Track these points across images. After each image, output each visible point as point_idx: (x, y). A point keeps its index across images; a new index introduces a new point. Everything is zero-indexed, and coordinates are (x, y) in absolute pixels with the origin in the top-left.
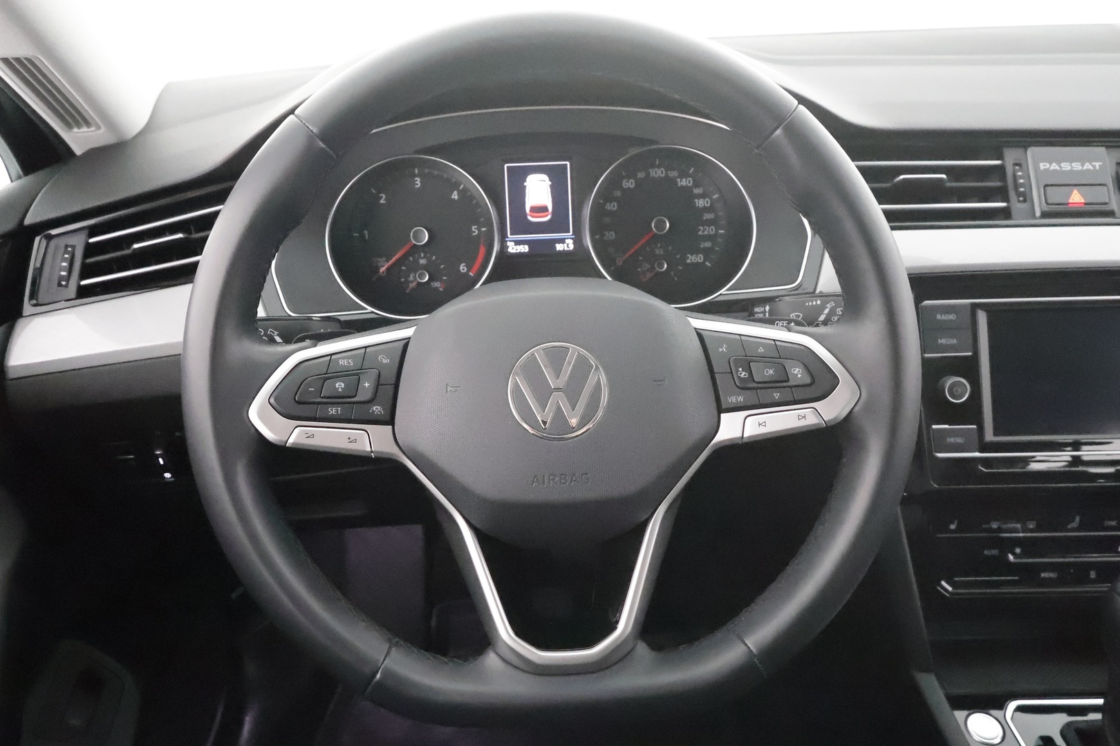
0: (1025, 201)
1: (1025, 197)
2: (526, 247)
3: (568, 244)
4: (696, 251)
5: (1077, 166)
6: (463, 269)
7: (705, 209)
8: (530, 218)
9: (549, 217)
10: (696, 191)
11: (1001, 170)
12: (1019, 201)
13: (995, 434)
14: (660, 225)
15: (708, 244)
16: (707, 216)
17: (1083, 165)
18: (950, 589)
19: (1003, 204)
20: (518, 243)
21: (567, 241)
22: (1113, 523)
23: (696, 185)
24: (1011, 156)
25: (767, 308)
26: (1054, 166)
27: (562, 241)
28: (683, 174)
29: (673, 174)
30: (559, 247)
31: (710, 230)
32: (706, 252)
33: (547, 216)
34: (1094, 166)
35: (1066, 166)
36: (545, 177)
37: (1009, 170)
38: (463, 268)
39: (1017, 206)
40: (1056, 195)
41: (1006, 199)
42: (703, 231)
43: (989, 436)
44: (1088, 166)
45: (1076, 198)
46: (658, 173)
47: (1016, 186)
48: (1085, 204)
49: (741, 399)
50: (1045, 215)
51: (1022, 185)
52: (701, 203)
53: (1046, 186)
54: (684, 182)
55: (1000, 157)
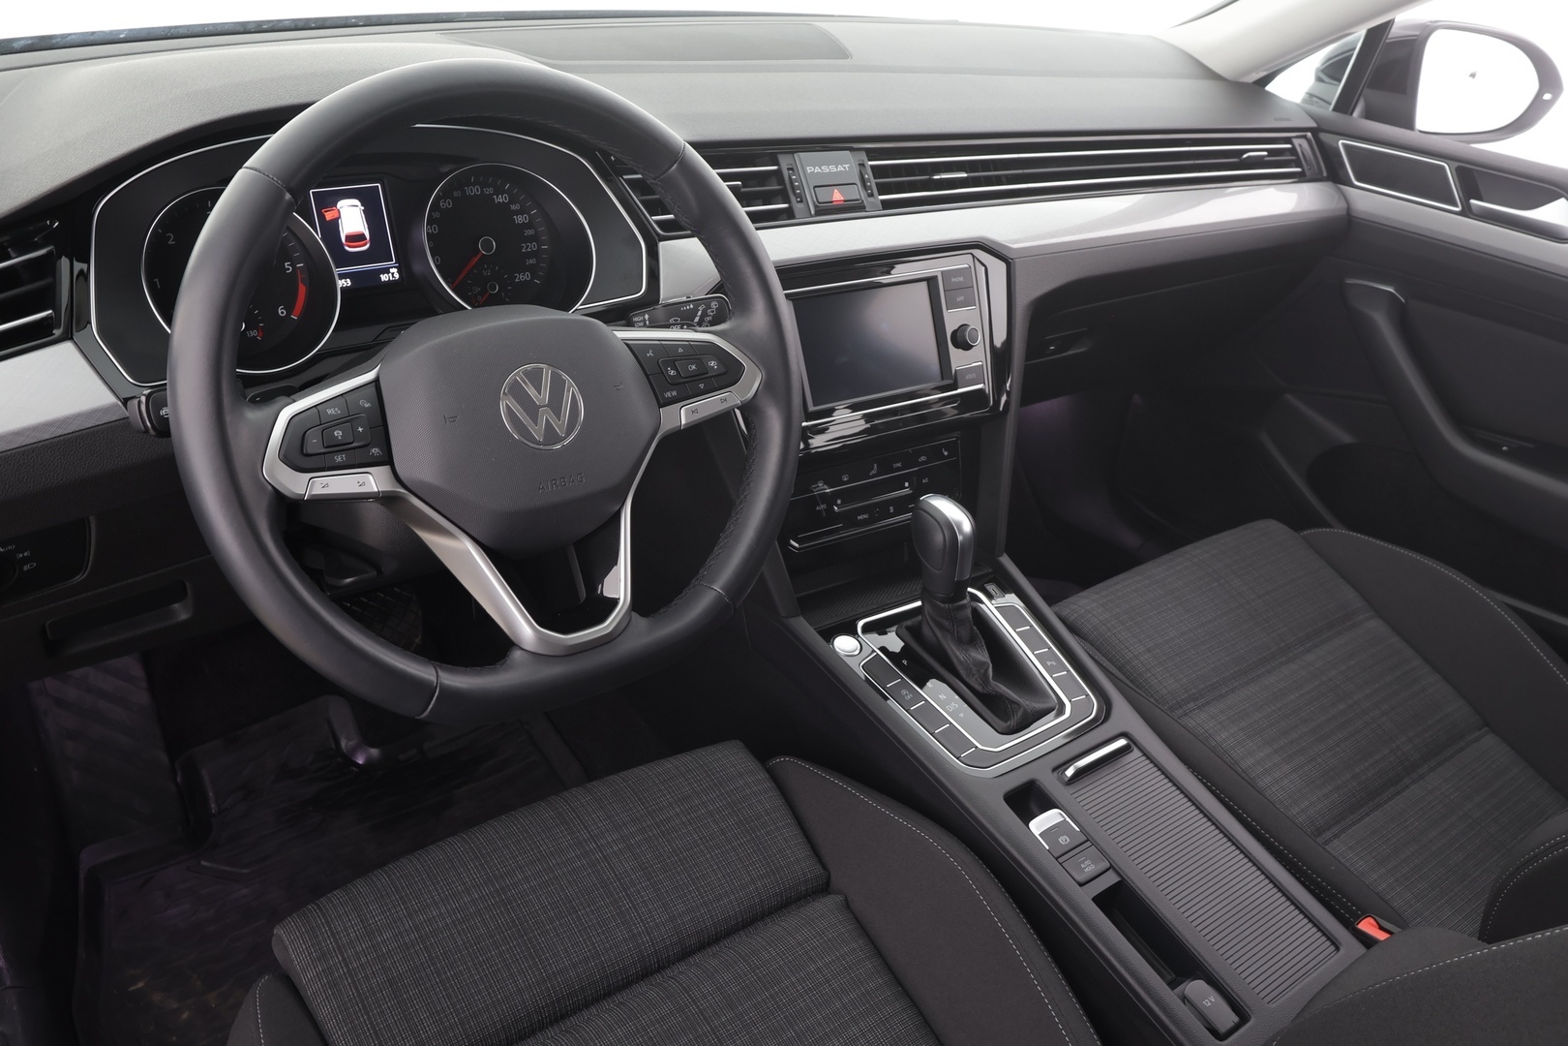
0: (801, 201)
1: (802, 199)
2: (348, 280)
3: (393, 274)
4: (524, 269)
5: (833, 169)
6: (282, 313)
7: (525, 226)
8: (347, 248)
9: (368, 246)
10: (513, 207)
11: (778, 174)
12: (798, 202)
13: (815, 405)
14: (487, 246)
15: (532, 261)
16: (529, 232)
17: (837, 168)
18: (797, 545)
19: (786, 206)
20: (342, 276)
21: (392, 270)
22: (899, 465)
23: (512, 201)
24: (785, 161)
25: (647, 317)
26: (817, 170)
27: (386, 271)
28: (499, 191)
29: (490, 191)
30: (384, 278)
31: (533, 246)
32: (532, 269)
33: (365, 244)
34: (844, 168)
35: (825, 169)
36: (356, 202)
37: (786, 173)
38: (281, 311)
39: (798, 207)
40: (823, 195)
41: (787, 200)
42: (526, 248)
43: (812, 408)
44: (840, 168)
45: (837, 196)
46: (474, 191)
47: (793, 188)
48: (845, 201)
49: (674, 393)
50: (819, 212)
51: (798, 188)
52: (520, 219)
53: (815, 187)
54: (500, 199)
55: (776, 163)
